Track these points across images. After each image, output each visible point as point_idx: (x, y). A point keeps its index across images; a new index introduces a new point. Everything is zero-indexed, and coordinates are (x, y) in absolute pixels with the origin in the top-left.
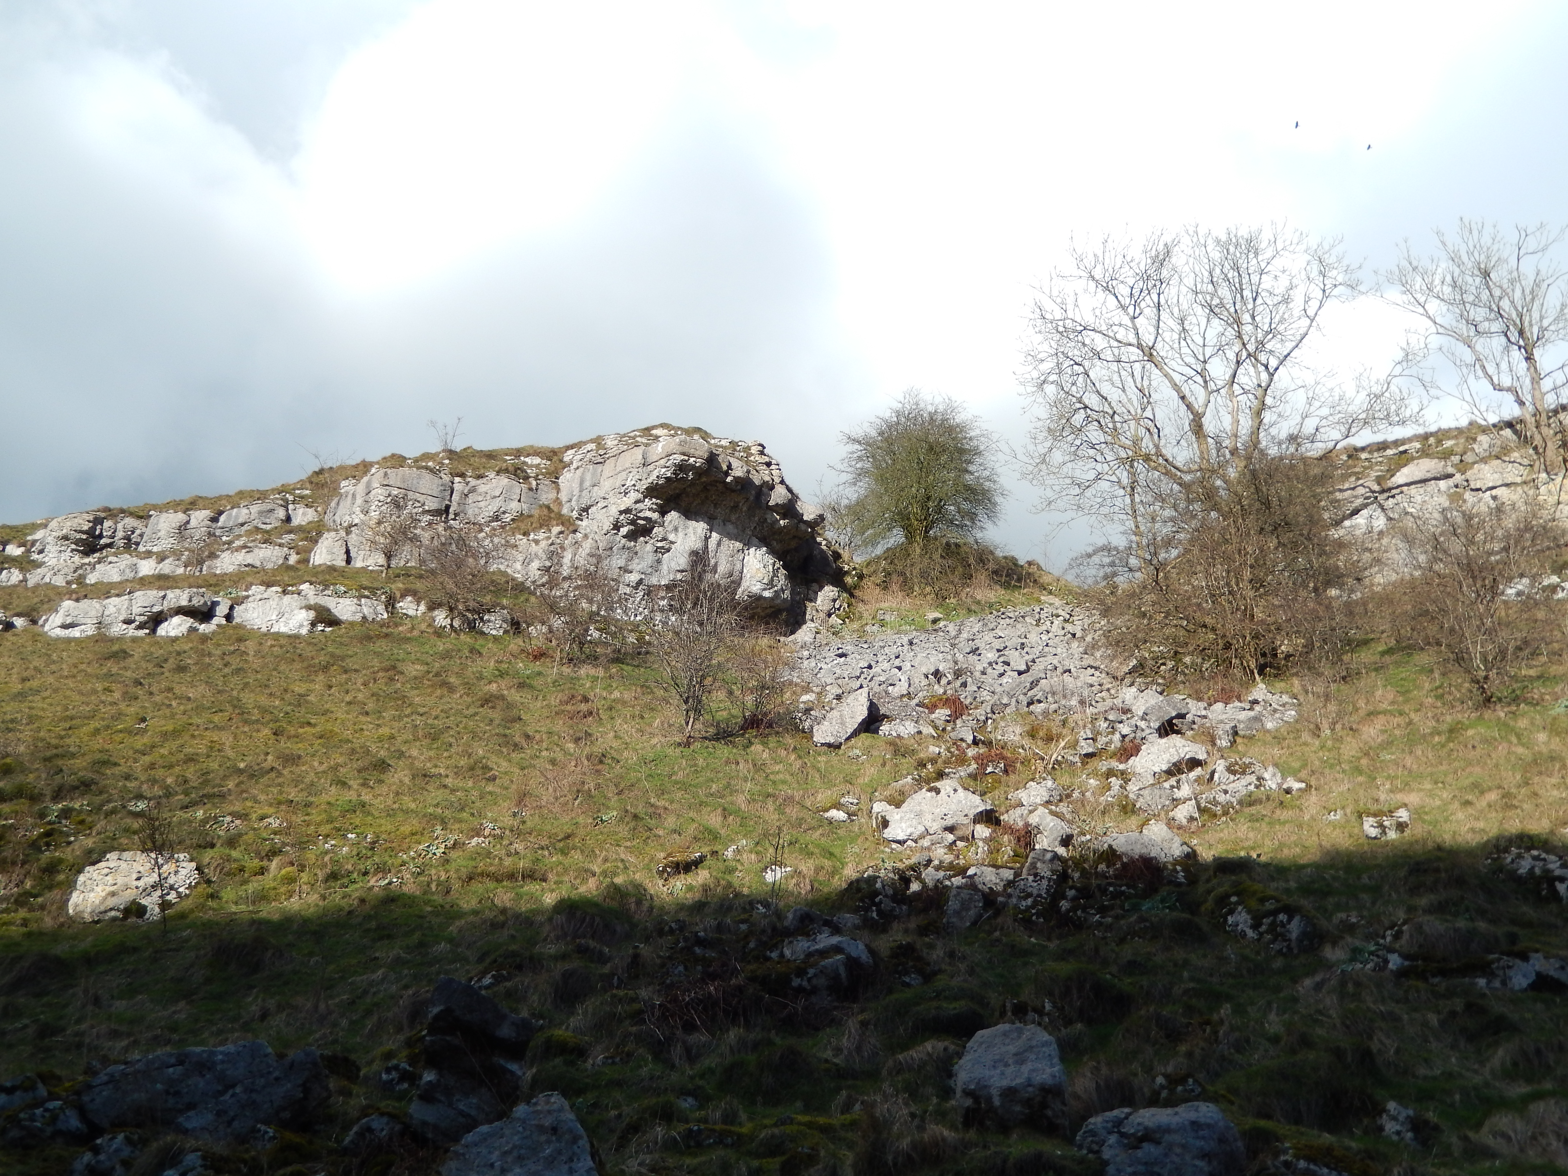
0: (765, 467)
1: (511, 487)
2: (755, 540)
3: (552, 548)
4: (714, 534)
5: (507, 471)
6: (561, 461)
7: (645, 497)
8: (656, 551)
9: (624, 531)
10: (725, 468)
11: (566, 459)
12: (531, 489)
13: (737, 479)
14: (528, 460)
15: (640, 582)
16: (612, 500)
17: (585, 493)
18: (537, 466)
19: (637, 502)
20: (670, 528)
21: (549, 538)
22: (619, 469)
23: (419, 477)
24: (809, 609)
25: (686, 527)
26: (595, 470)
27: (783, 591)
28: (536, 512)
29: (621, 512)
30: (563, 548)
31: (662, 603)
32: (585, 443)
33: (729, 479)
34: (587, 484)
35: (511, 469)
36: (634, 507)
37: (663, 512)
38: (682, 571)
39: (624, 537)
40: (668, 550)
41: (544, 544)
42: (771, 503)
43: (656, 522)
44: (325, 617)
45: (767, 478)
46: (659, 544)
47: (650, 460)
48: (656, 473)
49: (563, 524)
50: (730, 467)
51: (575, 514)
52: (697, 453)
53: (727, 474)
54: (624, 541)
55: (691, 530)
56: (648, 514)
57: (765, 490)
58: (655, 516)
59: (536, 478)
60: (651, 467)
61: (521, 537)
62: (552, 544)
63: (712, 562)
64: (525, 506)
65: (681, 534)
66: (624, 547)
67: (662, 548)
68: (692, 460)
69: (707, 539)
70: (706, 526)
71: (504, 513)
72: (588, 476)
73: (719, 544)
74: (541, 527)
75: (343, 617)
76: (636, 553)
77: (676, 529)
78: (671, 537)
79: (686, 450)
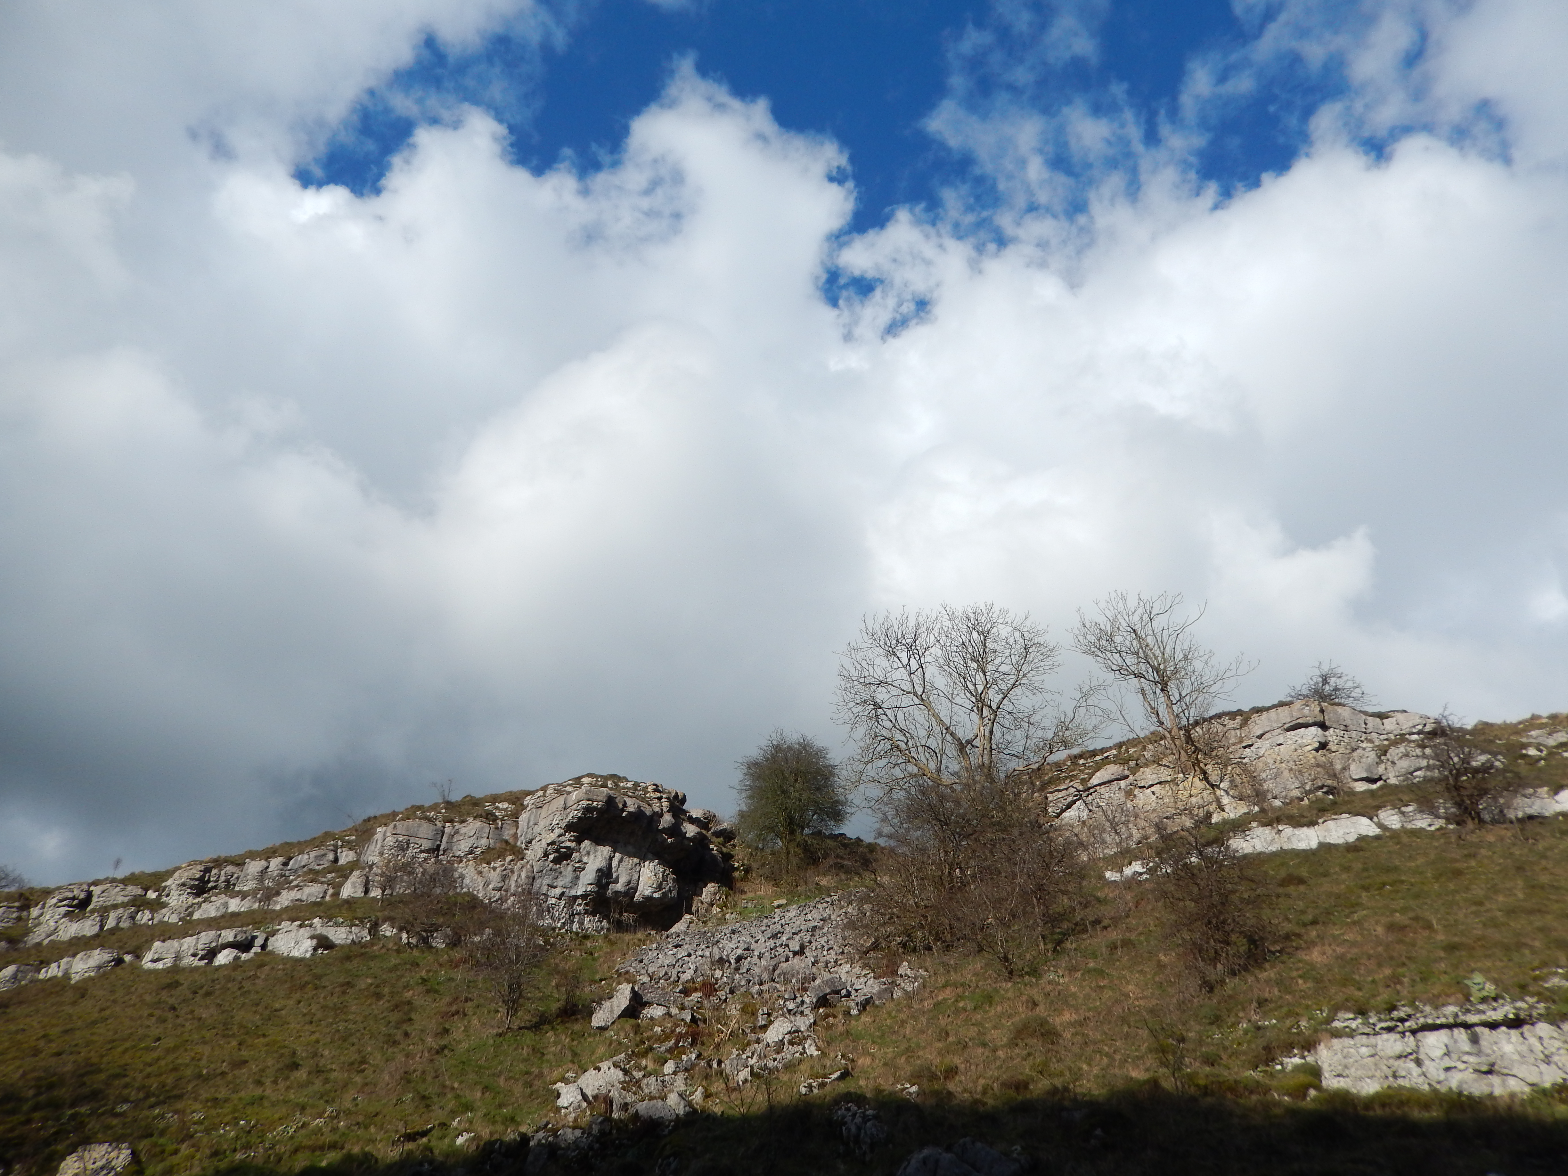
0: (656, 801)
1: (483, 828)
2: (650, 856)
3: (504, 873)
4: (617, 854)
5: (481, 816)
6: (522, 804)
7: (566, 832)
8: (575, 870)
9: (551, 857)
10: (621, 806)
11: (525, 803)
12: (497, 828)
13: (630, 813)
14: (500, 805)
15: (563, 894)
16: (543, 836)
17: (530, 829)
18: (506, 810)
19: (559, 836)
20: (584, 853)
21: (503, 865)
22: (550, 812)
23: (419, 826)
24: (695, 902)
25: (596, 851)
26: (537, 812)
27: (670, 891)
28: (498, 845)
29: (548, 845)
30: (512, 872)
31: (579, 908)
32: (537, 791)
33: (624, 814)
34: (531, 823)
35: (484, 814)
36: (557, 840)
37: (579, 841)
38: (591, 884)
39: (551, 862)
40: (583, 869)
41: (499, 870)
42: (661, 827)
43: (574, 849)
44: (323, 943)
45: (657, 809)
46: (577, 865)
47: (568, 805)
48: (571, 815)
49: (514, 854)
50: (625, 805)
51: (523, 846)
52: (600, 798)
53: (623, 811)
54: (551, 865)
55: (599, 853)
56: (568, 844)
57: (655, 818)
58: (573, 845)
59: (502, 820)
60: (569, 810)
61: (485, 865)
62: (505, 870)
63: (615, 875)
64: (491, 841)
65: (592, 857)
66: (551, 870)
67: (579, 867)
68: (595, 803)
69: (611, 859)
70: (610, 849)
71: (476, 848)
72: (532, 819)
73: (621, 861)
74: (499, 858)
75: (337, 942)
76: (561, 873)
77: (588, 853)
78: (585, 859)
79: (590, 797)
